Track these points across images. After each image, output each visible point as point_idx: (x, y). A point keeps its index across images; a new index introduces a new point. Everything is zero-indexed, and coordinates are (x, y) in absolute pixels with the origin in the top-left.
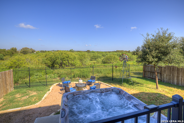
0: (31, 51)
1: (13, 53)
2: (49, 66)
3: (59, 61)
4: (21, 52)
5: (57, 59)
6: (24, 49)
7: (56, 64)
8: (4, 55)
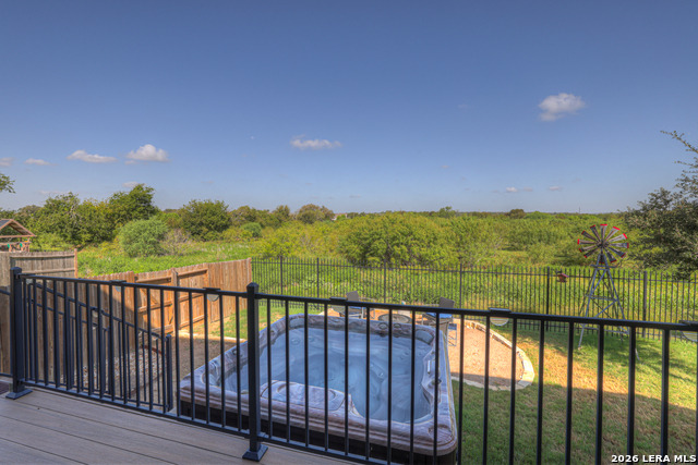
0: (322, 215)
1: (280, 221)
2: (352, 260)
3: (380, 246)
4: (300, 219)
5: (374, 240)
6: (305, 208)
7: (372, 255)
8: (262, 226)
